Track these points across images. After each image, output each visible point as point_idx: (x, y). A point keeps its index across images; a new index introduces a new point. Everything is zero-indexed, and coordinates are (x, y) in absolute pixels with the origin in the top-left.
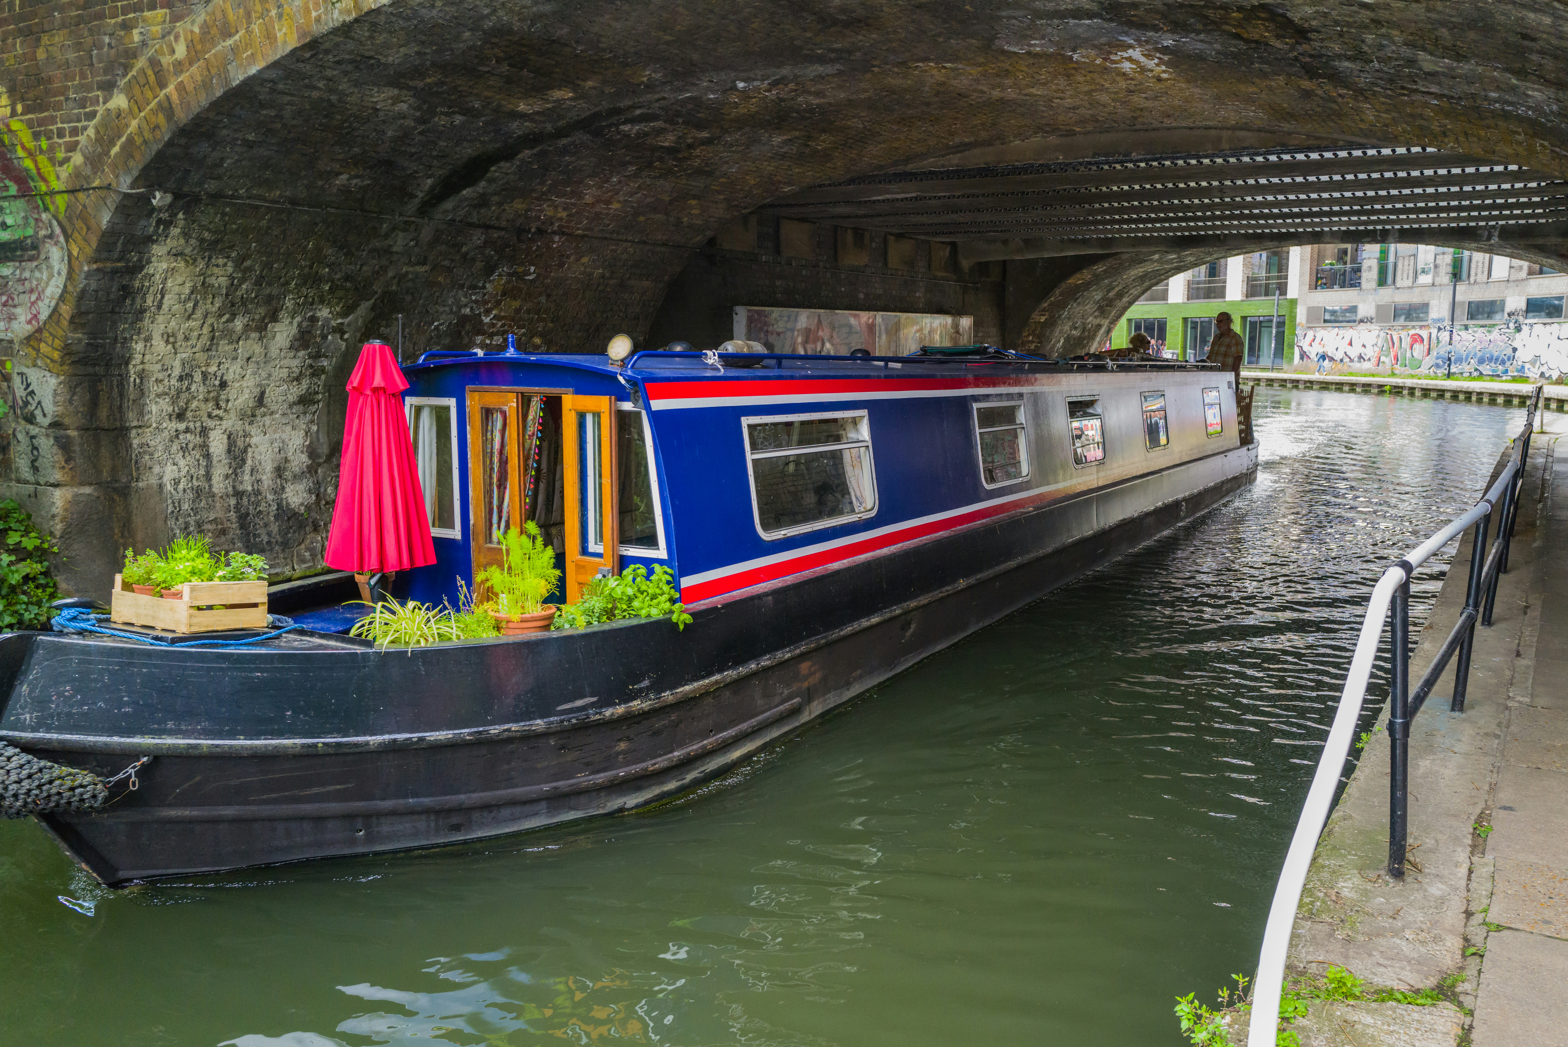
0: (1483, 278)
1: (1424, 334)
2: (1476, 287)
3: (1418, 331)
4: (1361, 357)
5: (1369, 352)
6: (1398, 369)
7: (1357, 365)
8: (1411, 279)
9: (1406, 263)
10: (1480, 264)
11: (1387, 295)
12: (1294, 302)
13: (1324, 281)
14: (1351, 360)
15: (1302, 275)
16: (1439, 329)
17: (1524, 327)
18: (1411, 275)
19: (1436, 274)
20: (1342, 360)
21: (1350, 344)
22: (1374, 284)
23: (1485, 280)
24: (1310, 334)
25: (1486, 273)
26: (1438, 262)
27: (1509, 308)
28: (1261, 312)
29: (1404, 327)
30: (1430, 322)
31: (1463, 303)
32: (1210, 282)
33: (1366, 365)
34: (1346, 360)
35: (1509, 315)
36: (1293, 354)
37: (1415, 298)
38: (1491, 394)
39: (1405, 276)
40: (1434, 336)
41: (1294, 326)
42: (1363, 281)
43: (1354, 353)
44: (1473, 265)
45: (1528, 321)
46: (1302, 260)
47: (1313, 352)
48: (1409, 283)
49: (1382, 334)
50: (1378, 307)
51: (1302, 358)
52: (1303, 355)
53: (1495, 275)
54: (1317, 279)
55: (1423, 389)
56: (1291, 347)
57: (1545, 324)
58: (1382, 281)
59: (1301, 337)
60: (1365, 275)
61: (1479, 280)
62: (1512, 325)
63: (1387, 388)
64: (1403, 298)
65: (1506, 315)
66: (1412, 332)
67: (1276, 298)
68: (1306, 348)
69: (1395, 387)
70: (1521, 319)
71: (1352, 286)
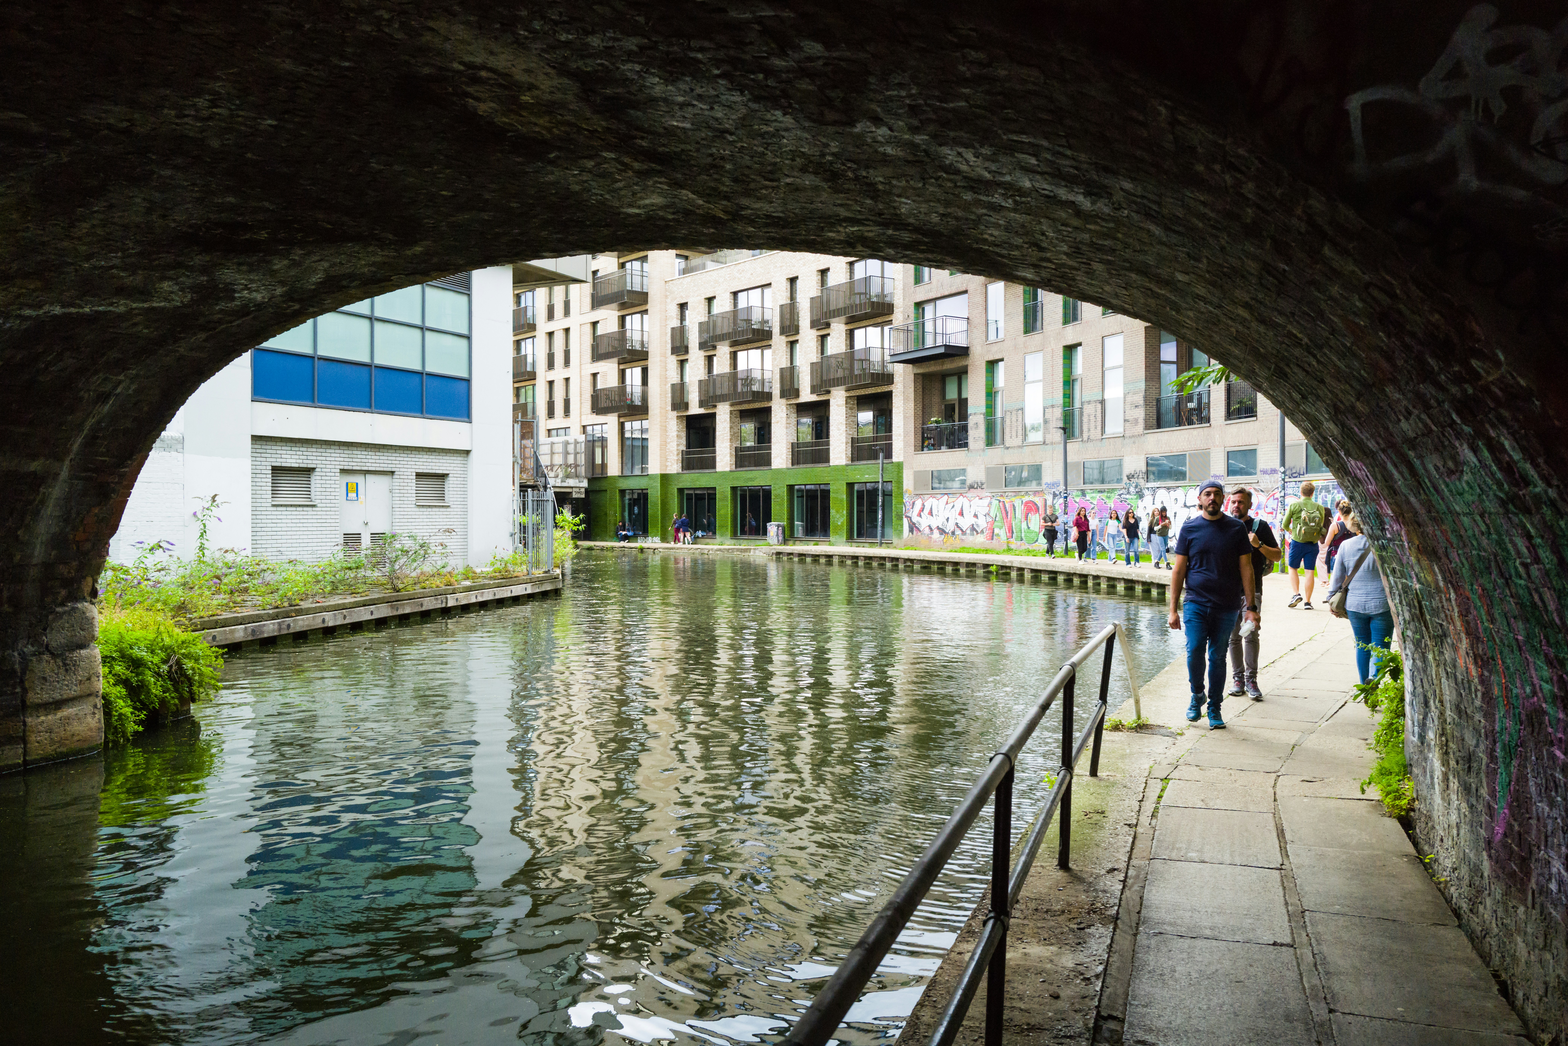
0: (1096, 433)
1: (1038, 500)
2: (1090, 445)
3: (1031, 498)
4: (973, 529)
5: (982, 523)
6: (1014, 543)
7: (970, 539)
8: (1020, 437)
9: (1014, 419)
10: (1092, 418)
11: (996, 456)
12: (900, 466)
13: (932, 441)
14: (964, 533)
15: (906, 434)
16: (1055, 495)
17: (1146, 492)
18: (1020, 432)
19: (1046, 431)
20: (953, 533)
21: (961, 514)
22: (981, 444)
23: (1099, 437)
24: (918, 504)
25: (1099, 428)
26: (1047, 416)
27: (1127, 469)
28: (867, 478)
29: (1017, 493)
30: (1044, 487)
31: (1078, 464)
32: (817, 444)
33: (981, 539)
34: (958, 532)
35: (1129, 478)
36: (902, 526)
37: (1025, 458)
38: (1110, 579)
39: (1014, 434)
40: (1049, 503)
41: (901, 494)
42: (971, 441)
43: (965, 523)
44: (1085, 419)
45: (1150, 485)
46: (905, 417)
47: (924, 522)
48: (1018, 441)
49: (995, 503)
50: (988, 471)
51: (911, 531)
52: (913, 527)
53: (1109, 430)
54: (923, 439)
55: (1033, 571)
56: (900, 518)
57: (1168, 488)
58: (990, 440)
59: (908, 506)
60: (972, 433)
61: (1092, 437)
62: (1132, 489)
63: (993, 569)
64: (1012, 458)
65: (1125, 478)
66: (1026, 499)
67: (880, 461)
68: (915, 519)
69: (1003, 567)
70: (1142, 482)
71: (960, 446)
